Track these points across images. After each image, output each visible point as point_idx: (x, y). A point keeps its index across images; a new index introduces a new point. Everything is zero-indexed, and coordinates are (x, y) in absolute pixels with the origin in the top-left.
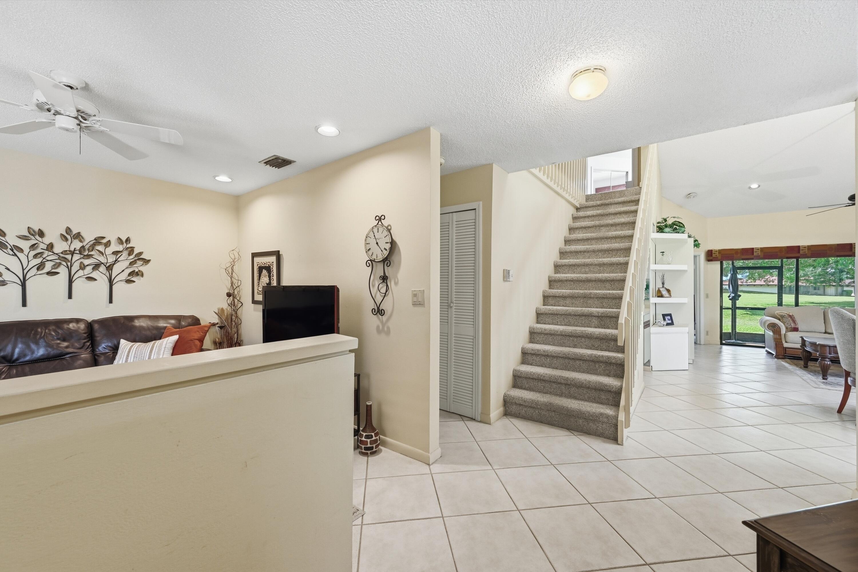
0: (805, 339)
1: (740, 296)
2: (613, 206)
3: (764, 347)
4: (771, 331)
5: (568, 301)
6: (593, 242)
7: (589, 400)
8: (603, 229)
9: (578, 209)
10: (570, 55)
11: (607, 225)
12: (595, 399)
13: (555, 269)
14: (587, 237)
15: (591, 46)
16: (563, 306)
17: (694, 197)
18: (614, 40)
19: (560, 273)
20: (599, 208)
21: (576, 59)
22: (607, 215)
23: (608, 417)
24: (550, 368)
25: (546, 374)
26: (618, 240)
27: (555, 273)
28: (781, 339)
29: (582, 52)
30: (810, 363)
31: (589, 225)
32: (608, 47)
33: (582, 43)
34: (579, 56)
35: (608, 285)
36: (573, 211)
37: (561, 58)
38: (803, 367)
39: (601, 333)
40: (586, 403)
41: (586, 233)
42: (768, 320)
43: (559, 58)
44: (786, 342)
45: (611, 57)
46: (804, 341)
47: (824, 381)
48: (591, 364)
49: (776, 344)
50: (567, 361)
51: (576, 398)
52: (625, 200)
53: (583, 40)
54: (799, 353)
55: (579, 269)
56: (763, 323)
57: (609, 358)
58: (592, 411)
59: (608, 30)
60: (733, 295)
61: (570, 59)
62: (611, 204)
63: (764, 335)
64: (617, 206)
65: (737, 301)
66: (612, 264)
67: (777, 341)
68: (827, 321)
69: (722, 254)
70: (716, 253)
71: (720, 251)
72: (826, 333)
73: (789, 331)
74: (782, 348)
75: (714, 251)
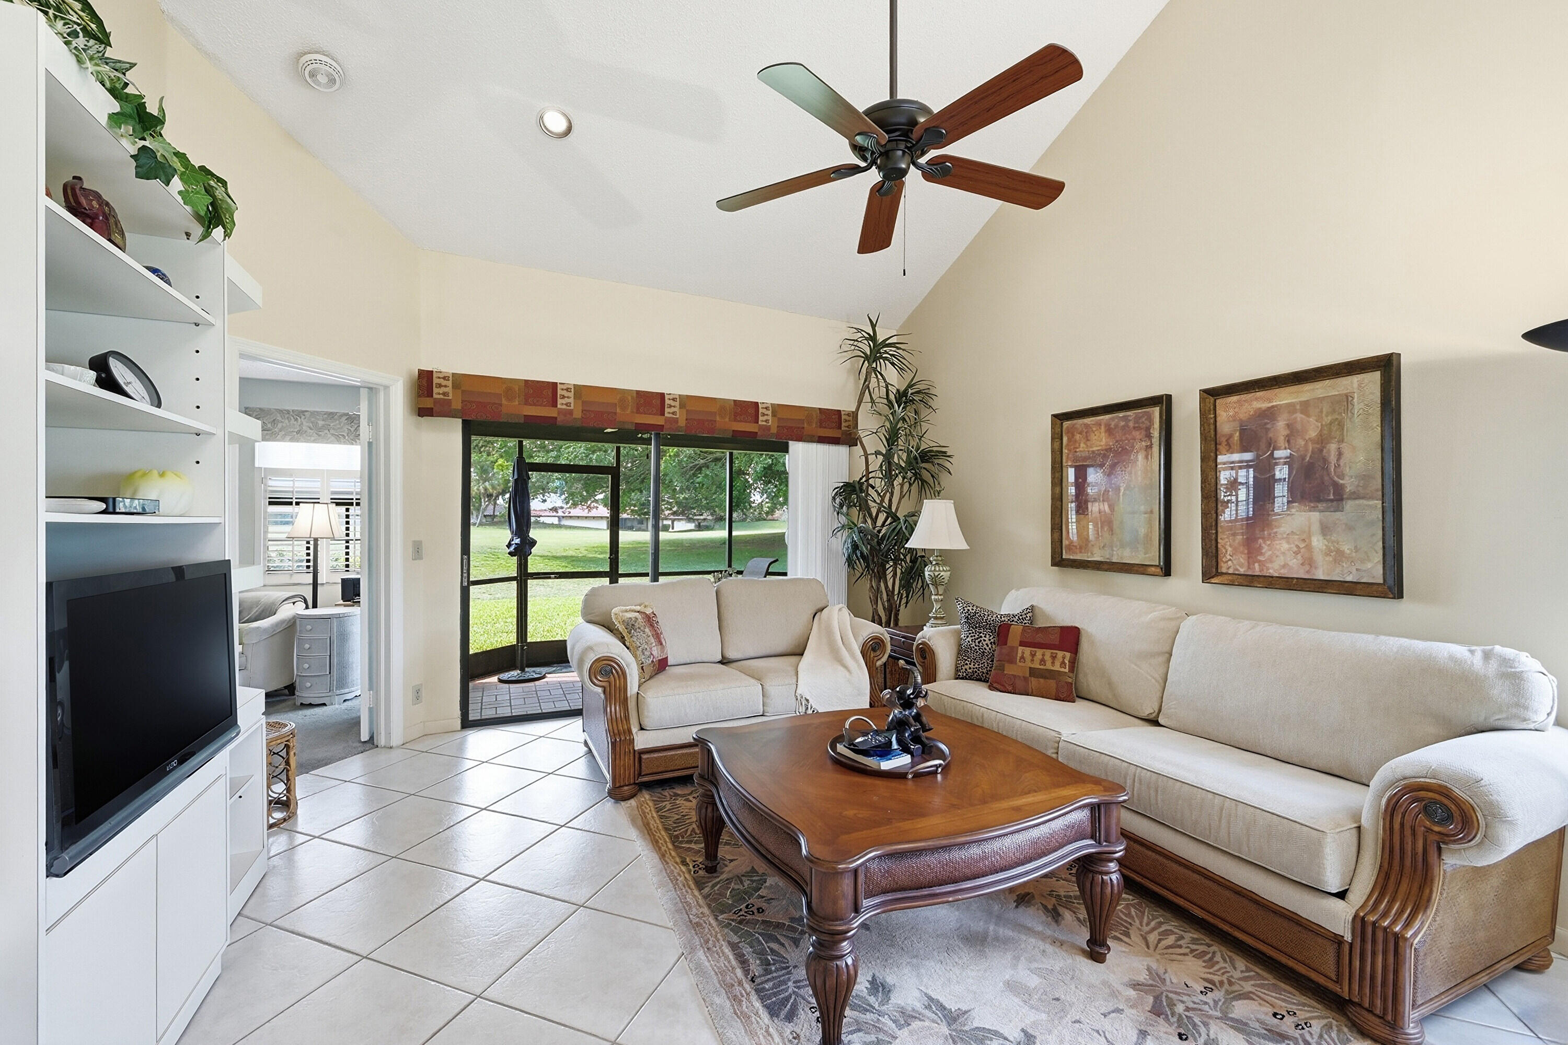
4: (600, 690)
44: (642, 729)
60: (518, 541)
67: (616, 731)
68: (724, 624)
69: (463, 392)
70: (446, 386)
71: (459, 381)
72: (724, 661)
73: (647, 677)
74: (632, 755)
75: (439, 378)
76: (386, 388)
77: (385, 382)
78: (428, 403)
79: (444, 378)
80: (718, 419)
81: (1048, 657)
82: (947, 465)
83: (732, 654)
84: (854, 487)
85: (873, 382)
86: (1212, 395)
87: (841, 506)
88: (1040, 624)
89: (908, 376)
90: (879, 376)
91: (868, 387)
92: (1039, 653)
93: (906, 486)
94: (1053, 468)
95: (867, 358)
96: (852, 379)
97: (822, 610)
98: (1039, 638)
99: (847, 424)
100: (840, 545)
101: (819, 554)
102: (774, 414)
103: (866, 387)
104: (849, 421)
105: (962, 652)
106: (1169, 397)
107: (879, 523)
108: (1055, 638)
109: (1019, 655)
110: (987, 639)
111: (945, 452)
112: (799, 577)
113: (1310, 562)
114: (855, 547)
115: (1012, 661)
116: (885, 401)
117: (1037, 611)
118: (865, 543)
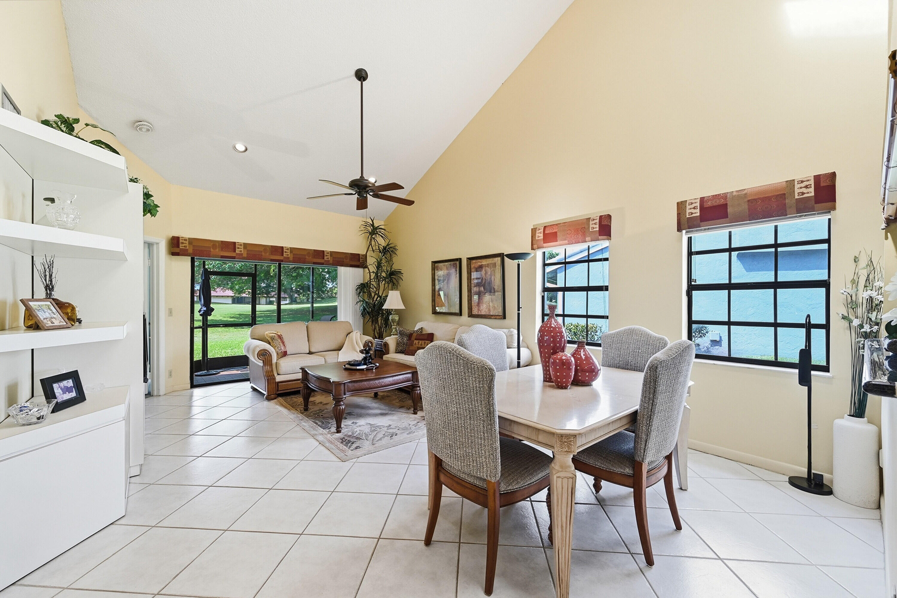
0: (306, 369)
17: (148, 130)
28: (272, 371)
38: (303, 409)
42: (258, 346)
44: (278, 374)
46: (306, 374)
47: (339, 435)
49: (268, 379)
54: (298, 387)
60: (205, 309)
67: (268, 375)
68: (310, 339)
69: (194, 246)
70: (185, 243)
71: (191, 241)
72: (310, 353)
73: (280, 357)
74: (275, 384)
75: (182, 240)
76: (157, 244)
77: (157, 241)
78: (177, 250)
79: (185, 240)
80: (307, 257)
81: (423, 343)
82: (401, 277)
83: (313, 350)
84: (365, 285)
85: (373, 243)
86: (470, 259)
87: (360, 293)
88: (424, 333)
89: (387, 241)
90: (376, 241)
91: (371, 244)
92: (420, 342)
93: (386, 285)
94: (432, 280)
95: (370, 233)
96: (365, 241)
97: (350, 333)
98: (421, 337)
99: (362, 259)
100: (359, 308)
101: (351, 313)
102: (331, 256)
103: (370, 244)
104: (363, 258)
105: (398, 344)
106: (460, 259)
107: (375, 299)
108: (426, 337)
109: (415, 343)
110: (405, 339)
111: (401, 272)
112: (342, 320)
113: (489, 310)
114: (364, 309)
115: (412, 345)
116: (378, 251)
117: (423, 329)
118: (369, 307)
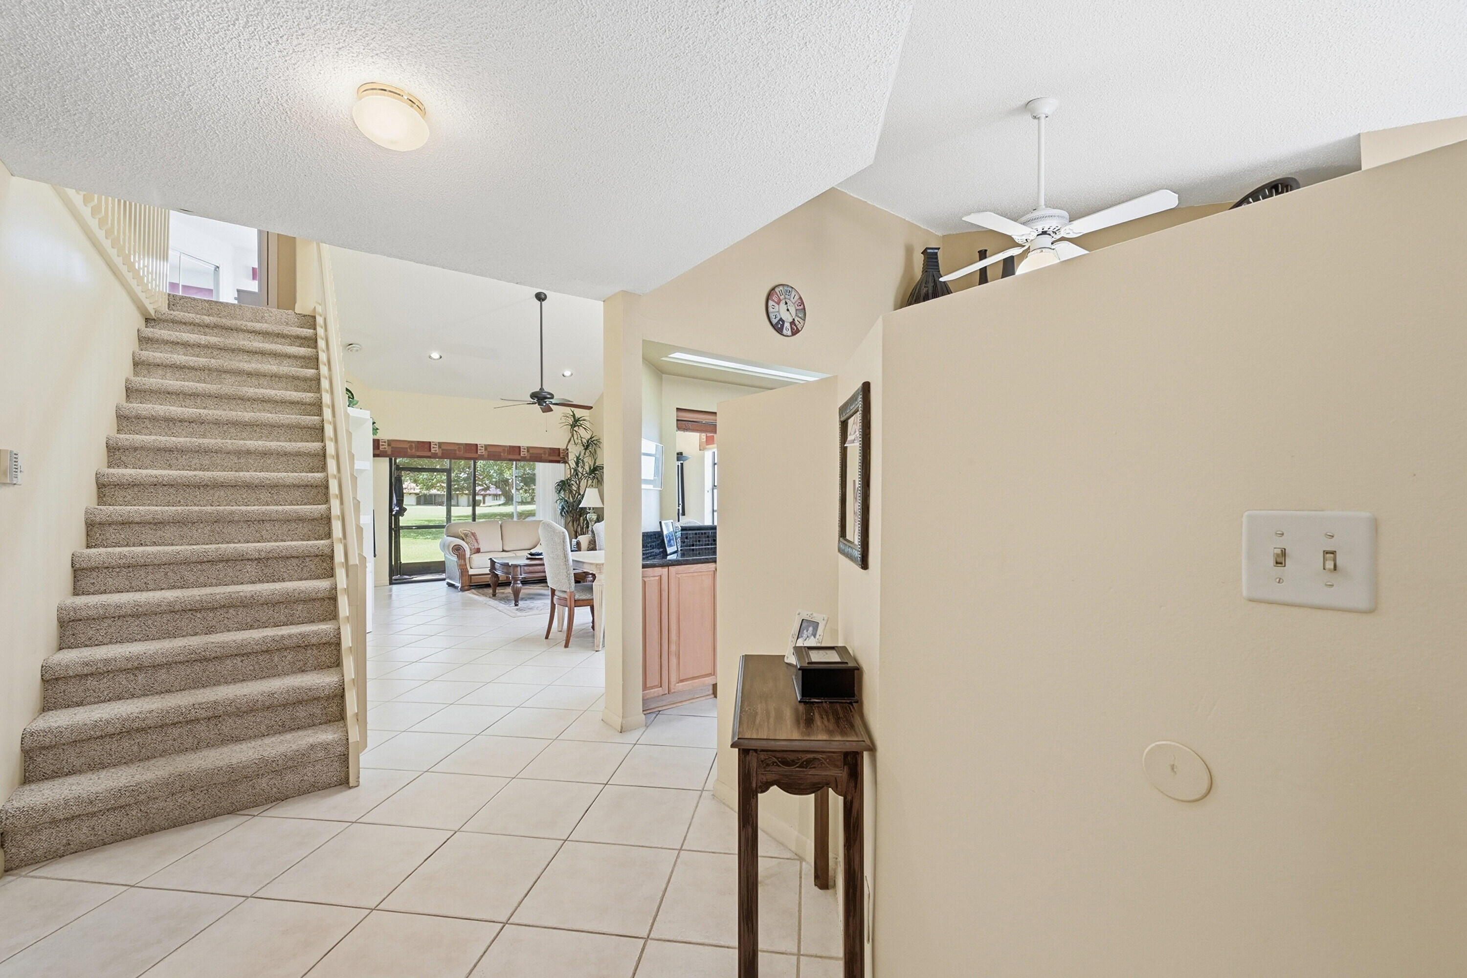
0: (495, 560)
1: (405, 510)
2: (241, 335)
3: (444, 580)
4: (456, 556)
5: (169, 533)
6: (209, 402)
7: (271, 731)
8: (229, 379)
9: (149, 320)
10: (390, 51)
11: (238, 373)
12: (283, 726)
13: (108, 457)
14: (194, 391)
15: (433, 65)
16: (154, 544)
17: (357, 351)
18: (468, 85)
19: (126, 467)
20: (207, 330)
21: (396, 65)
22: (233, 350)
23: (325, 747)
24: (148, 695)
25: (151, 712)
26: (268, 406)
27: (109, 467)
28: (466, 565)
29: (413, 62)
30: (499, 590)
31: (192, 364)
32: (454, 88)
33: (424, 50)
34: (403, 65)
35: (264, 495)
36: (140, 323)
37: (371, 43)
38: (491, 595)
39: (276, 592)
40: (267, 741)
41: (184, 380)
42: (452, 542)
43: (367, 38)
44: (471, 568)
45: (446, 104)
46: (493, 563)
47: (517, 607)
48: (261, 658)
49: (462, 572)
50: (197, 667)
51: (237, 740)
52: (270, 330)
53: (429, 47)
54: (488, 579)
55: (183, 461)
56: (444, 546)
57: (303, 636)
58: (291, 749)
59: (472, 66)
60: (398, 509)
61: (386, 57)
62: (238, 330)
63: (443, 563)
64: (252, 336)
65: (400, 517)
66: (265, 454)
67: (462, 569)
68: (504, 537)
69: (392, 447)
70: (385, 445)
71: (390, 443)
72: (504, 551)
73: (473, 553)
74: (468, 577)
75: (384, 442)
78: (377, 452)
80: (502, 454)
83: (506, 549)
84: (565, 483)
87: (560, 490)
90: (578, 434)
91: (573, 437)
95: (571, 425)
96: (565, 434)
101: (550, 512)
102: (527, 451)
104: (563, 453)
107: (574, 497)
111: (605, 466)
114: (563, 508)
116: (581, 444)
118: (566, 505)
